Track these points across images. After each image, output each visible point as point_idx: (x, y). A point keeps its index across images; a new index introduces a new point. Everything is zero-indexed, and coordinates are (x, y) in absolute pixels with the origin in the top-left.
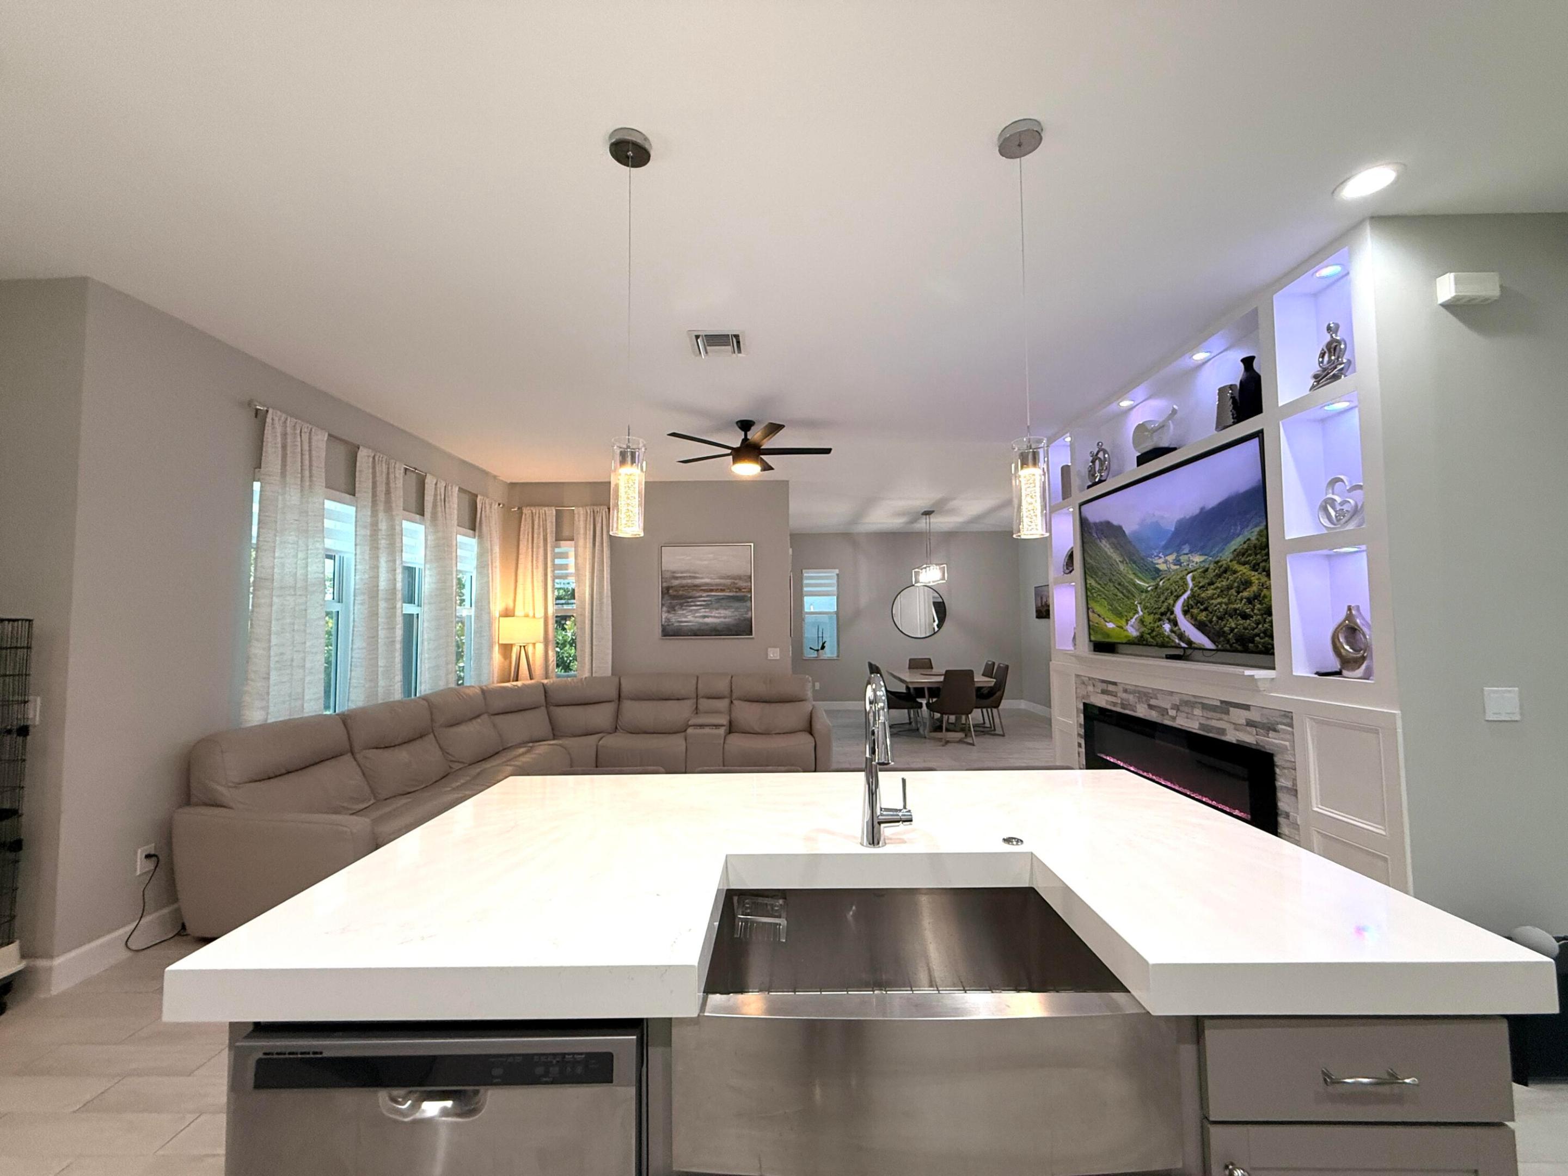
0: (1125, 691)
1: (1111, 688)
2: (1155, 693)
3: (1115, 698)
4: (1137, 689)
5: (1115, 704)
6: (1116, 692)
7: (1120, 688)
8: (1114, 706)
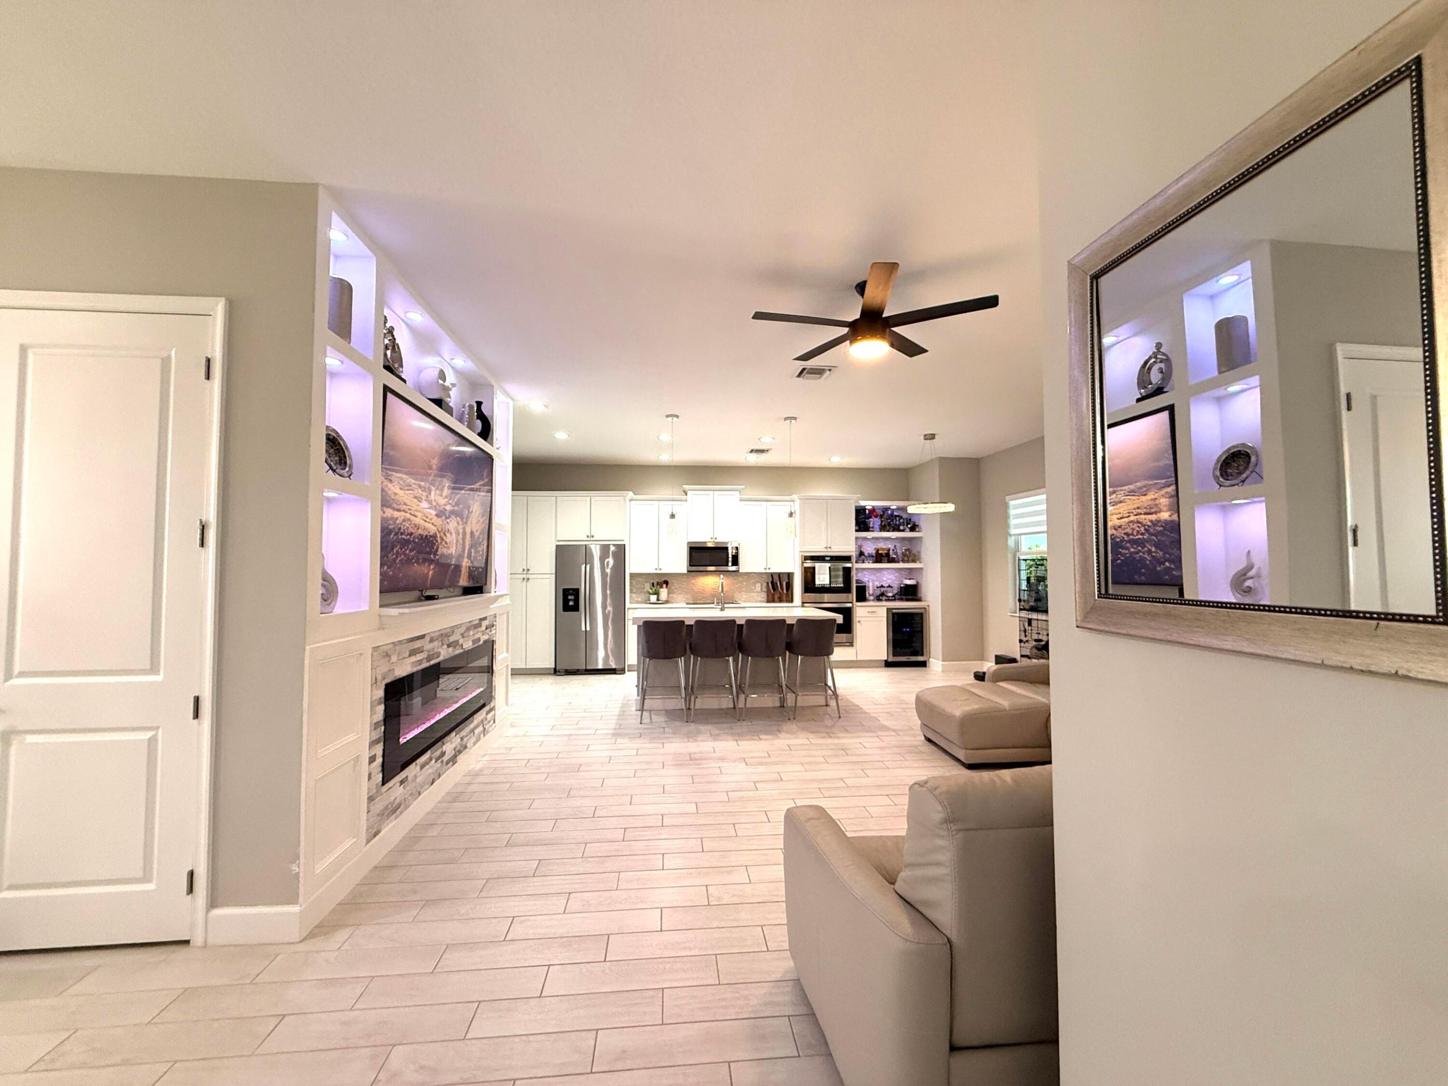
0: (431, 641)
1: (417, 644)
2: (453, 629)
3: (422, 654)
4: (441, 632)
5: (420, 662)
6: (423, 647)
7: (428, 638)
8: (420, 664)
